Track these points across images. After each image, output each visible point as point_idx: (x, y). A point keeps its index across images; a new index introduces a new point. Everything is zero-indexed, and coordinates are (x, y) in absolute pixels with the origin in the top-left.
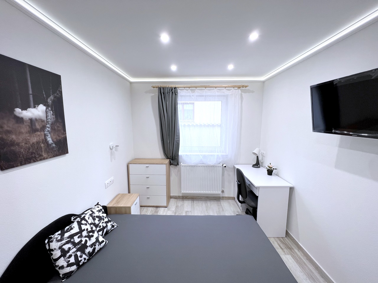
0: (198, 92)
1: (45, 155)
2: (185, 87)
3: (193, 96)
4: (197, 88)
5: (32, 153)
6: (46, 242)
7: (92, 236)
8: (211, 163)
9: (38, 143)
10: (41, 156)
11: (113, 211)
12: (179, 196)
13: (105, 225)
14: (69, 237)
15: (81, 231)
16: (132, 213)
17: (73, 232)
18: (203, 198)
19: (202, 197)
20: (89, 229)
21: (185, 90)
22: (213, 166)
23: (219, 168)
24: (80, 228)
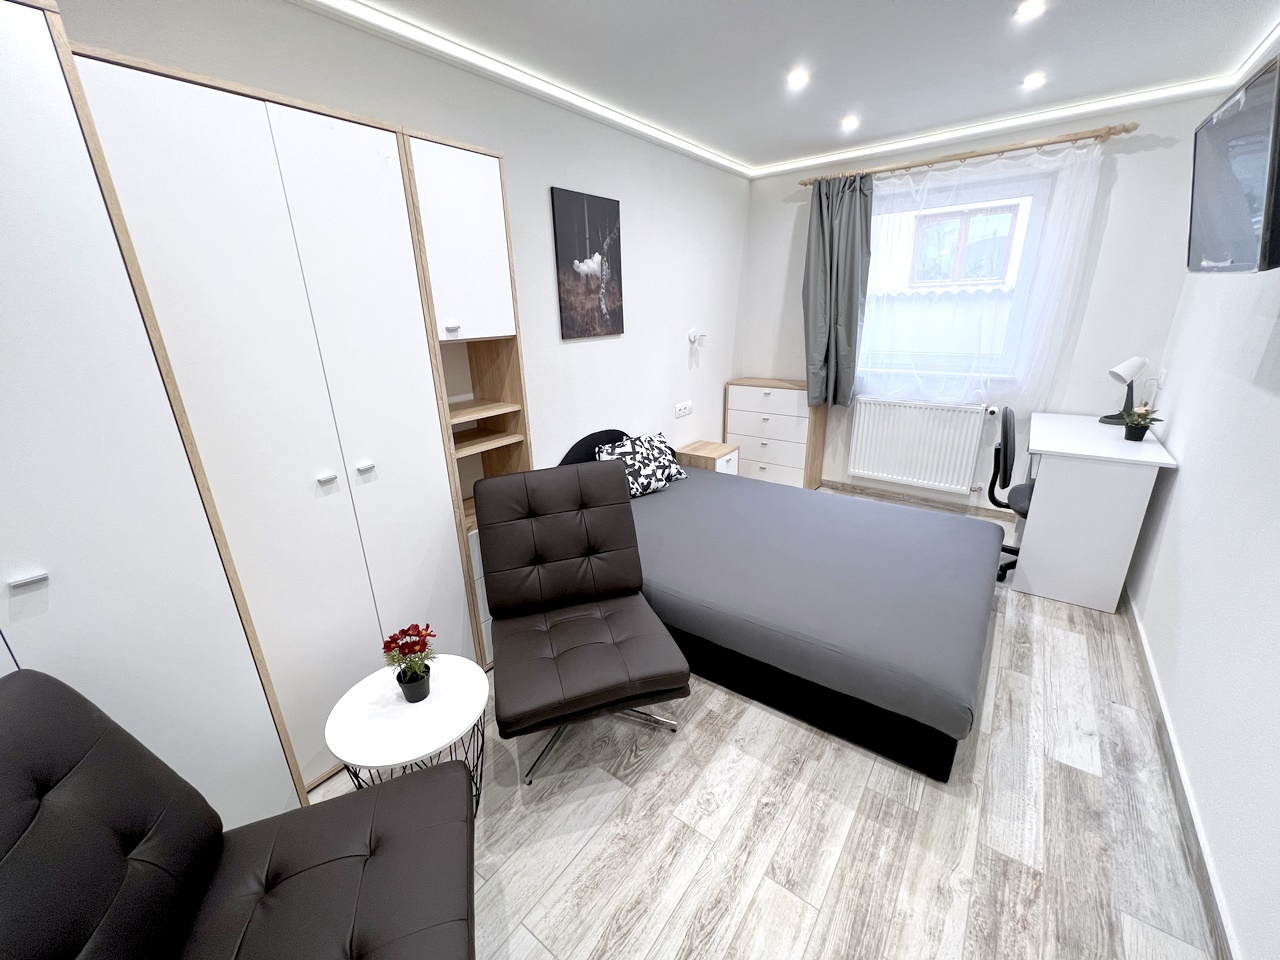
0: (934, 178)
1: (598, 330)
2: (893, 170)
3: (917, 191)
4: (936, 166)
5: (587, 324)
6: (597, 449)
7: (648, 465)
8: (948, 400)
9: (592, 310)
10: (594, 329)
11: (685, 460)
12: (843, 485)
13: (667, 464)
14: (620, 454)
15: (635, 453)
16: (718, 470)
17: (624, 450)
18: (912, 500)
19: (908, 496)
20: (645, 455)
21: (892, 180)
22: (954, 410)
23: (973, 416)
24: (633, 448)
